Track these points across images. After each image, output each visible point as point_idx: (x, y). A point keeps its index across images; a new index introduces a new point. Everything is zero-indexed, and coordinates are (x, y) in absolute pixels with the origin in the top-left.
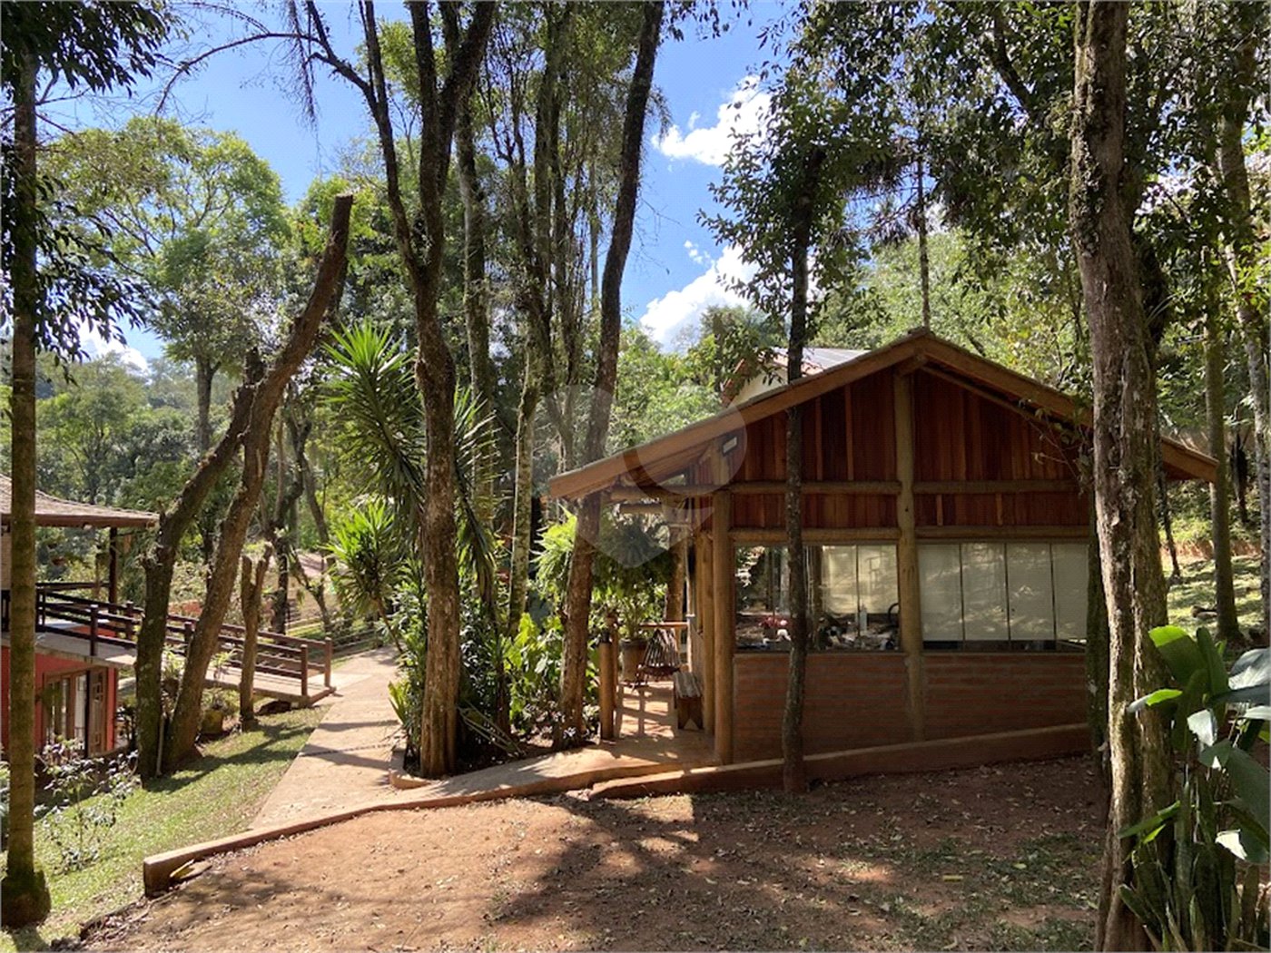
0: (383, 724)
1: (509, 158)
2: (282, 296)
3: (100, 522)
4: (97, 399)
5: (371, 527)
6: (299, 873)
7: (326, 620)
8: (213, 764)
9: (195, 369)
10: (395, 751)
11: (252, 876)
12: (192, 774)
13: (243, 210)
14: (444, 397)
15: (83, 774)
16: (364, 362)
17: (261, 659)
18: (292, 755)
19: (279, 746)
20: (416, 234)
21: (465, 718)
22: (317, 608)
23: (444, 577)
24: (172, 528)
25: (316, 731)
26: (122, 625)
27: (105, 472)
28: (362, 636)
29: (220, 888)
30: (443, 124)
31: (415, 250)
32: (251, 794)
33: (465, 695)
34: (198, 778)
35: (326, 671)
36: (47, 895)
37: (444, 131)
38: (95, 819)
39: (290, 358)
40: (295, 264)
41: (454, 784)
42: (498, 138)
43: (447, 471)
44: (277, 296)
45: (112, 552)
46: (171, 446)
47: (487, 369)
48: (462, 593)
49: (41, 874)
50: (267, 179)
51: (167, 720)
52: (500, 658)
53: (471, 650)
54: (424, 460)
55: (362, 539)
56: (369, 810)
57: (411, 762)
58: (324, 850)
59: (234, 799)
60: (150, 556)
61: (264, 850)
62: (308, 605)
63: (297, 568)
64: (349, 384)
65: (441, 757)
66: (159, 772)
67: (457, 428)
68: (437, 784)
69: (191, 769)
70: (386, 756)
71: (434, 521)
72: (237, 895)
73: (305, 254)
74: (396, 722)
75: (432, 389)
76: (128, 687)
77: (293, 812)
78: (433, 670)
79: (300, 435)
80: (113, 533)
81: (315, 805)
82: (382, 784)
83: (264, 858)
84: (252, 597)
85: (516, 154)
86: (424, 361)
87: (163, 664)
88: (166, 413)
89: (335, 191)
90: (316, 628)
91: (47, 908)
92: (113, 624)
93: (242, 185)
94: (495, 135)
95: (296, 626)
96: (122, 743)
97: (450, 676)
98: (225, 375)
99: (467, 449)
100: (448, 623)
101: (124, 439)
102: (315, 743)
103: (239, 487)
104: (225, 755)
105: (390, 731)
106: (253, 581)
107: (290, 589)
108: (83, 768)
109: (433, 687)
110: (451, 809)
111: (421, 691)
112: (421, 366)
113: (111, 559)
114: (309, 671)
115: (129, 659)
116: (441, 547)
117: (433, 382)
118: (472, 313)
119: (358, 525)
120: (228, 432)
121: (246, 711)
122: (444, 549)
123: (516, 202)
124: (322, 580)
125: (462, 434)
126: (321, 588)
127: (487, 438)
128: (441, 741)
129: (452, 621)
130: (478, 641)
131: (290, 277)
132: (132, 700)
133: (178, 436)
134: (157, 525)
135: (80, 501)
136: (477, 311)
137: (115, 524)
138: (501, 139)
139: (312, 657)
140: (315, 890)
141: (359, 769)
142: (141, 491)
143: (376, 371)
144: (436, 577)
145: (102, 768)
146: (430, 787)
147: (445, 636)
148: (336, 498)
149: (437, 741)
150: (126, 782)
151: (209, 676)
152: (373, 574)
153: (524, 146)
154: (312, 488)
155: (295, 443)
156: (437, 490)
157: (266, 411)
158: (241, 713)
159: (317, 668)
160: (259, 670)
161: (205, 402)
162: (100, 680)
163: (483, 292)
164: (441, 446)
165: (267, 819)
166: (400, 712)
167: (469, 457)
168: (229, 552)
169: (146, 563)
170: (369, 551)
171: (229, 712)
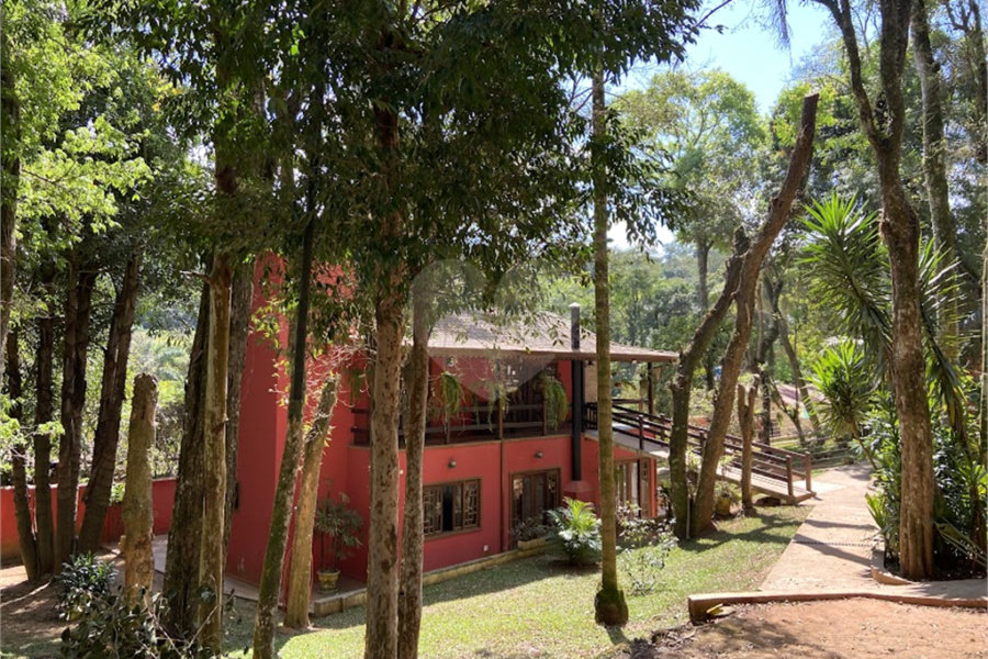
0: (862, 527)
1: (964, 27)
2: (758, 185)
3: (640, 358)
4: (633, 275)
5: (843, 363)
6: (804, 631)
7: (802, 438)
8: (725, 537)
9: (695, 248)
10: (875, 551)
11: (766, 625)
12: (712, 542)
13: (727, 125)
14: (908, 249)
15: (643, 529)
16: (832, 227)
17: (755, 463)
18: (786, 541)
19: (774, 531)
20: (878, 114)
21: (941, 532)
22: (794, 427)
23: (915, 406)
24: (688, 362)
25: (804, 525)
26: (659, 431)
27: (640, 325)
28: (833, 453)
29: (743, 629)
30: (900, 15)
31: (878, 127)
32: (757, 564)
33: (940, 512)
34: (715, 546)
35: (807, 478)
36: (626, 607)
37: (900, 21)
38: (652, 562)
39: (769, 232)
40: (768, 158)
41: (933, 587)
42: (953, 13)
43: (914, 313)
44: (754, 185)
45: (649, 379)
46: (681, 305)
47: (946, 221)
48: (932, 422)
49: (622, 592)
50: (744, 97)
51: (691, 500)
52: (974, 484)
53: (945, 474)
54: (891, 305)
55: (836, 372)
56: (856, 595)
57: (890, 561)
58: (822, 619)
59: (745, 566)
60: (675, 382)
61: (773, 608)
62: (786, 425)
63: (776, 395)
64: (820, 246)
65: (920, 563)
66: (688, 537)
67: (922, 275)
68: (917, 585)
69: (710, 538)
70: (868, 555)
71: (902, 357)
72: (757, 636)
73: (777, 148)
74: (873, 528)
75: (897, 243)
76: (664, 474)
77: (792, 584)
78: (908, 486)
79: (774, 291)
80: (649, 366)
81: (810, 583)
82: (865, 576)
83: (776, 614)
84: (746, 415)
85: (972, 21)
86: (887, 219)
87: (687, 460)
88: (675, 282)
89: (799, 95)
90: (795, 443)
91: (626, 616)
92: (652, 428)
93: (726, 105)
94: (950, 10)
95: (778, 440)
96: (662, 512)
97: (925, 493)
98: (717, 250)
99: (932, 293)
100: (920, 447)
101: (650, 302)
102: (804, 534)
103: (733, 334)
104: (735, 532)
105: (869, 534)
106: (747, 403)
107: (772, 412)
108: (642, 525)
109: (909, 501)
110: (933, 609)
111: (897, 503)
112: (886, 225)
113: (648, 383)
114: (794, 477)
115: (664, 454)
116: (911, 380)
117: (897, 237)
118: (931, 172)
119: (831, 361)
120: (724, 292)
121: (746, 501)
122: (913, 383)
123: (973, 64)
124: (797, 406)
125: (927, 281)
126: (796, 412)
127: (951, 282)
128: (919, 548)
129: (925, 445)
130: (953, 466)
131: (765, 168)
132: (667, 483)
133: (685, 298)
134: (679, 361)
135: (625, 344)
136: (937, 169)
137: (650, 360)
138: (956, 12)
139: (794, 466)
140: (818, 648)
141: (844, 561)
142: (664, 337)
143: (843, 233)
144: (908, 406)
145: (653, 528)
146: (909, 586)
147: (918, 458)
148: (805, 340)
149: (915, 548)
150: (668, 539)
151: (719, 472)
152: (847, 401)
153: (980, 12)
154: (785, 332)
155: (771, 298)
156: (905, 331)
157: (752, 274)
158: (743, 502)
159: (799, 475)
160: (754, 471)
161: (703, 270)
162: (646, 466)
163: (943, 152)
164: (907, 291)
165: (771, 586)
166: (878, 519)
167: (933, 301)
168: (728, 380)
169: (672, 387)
170: (843, 383)
171: (735, 500)
